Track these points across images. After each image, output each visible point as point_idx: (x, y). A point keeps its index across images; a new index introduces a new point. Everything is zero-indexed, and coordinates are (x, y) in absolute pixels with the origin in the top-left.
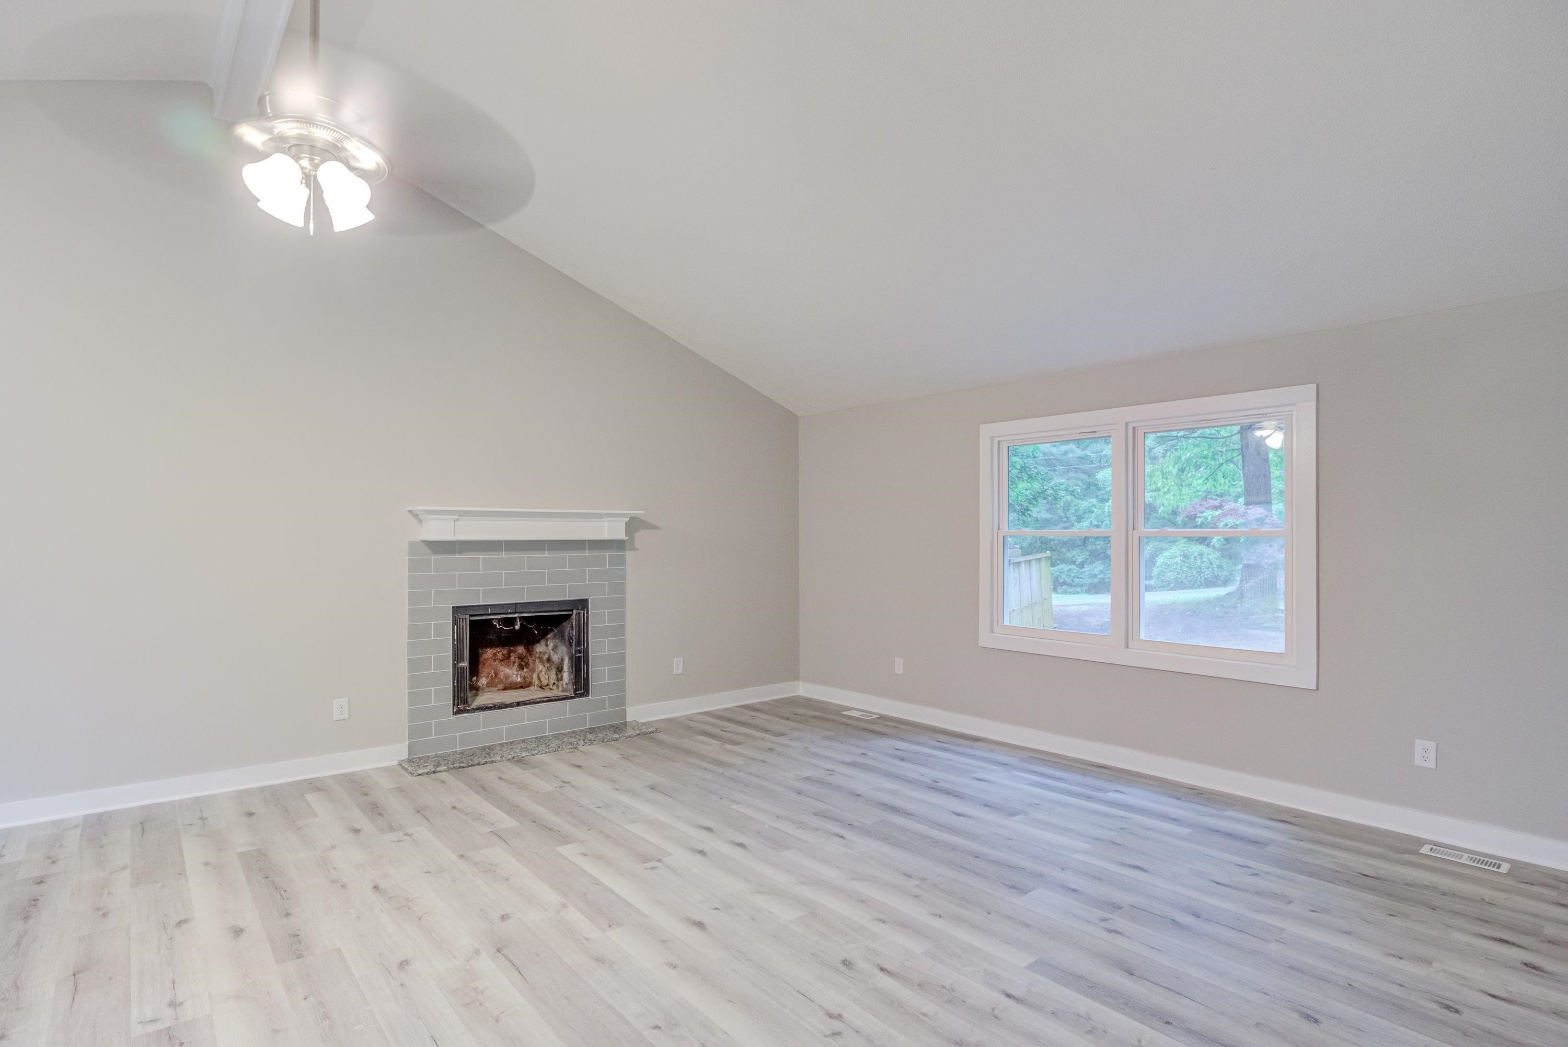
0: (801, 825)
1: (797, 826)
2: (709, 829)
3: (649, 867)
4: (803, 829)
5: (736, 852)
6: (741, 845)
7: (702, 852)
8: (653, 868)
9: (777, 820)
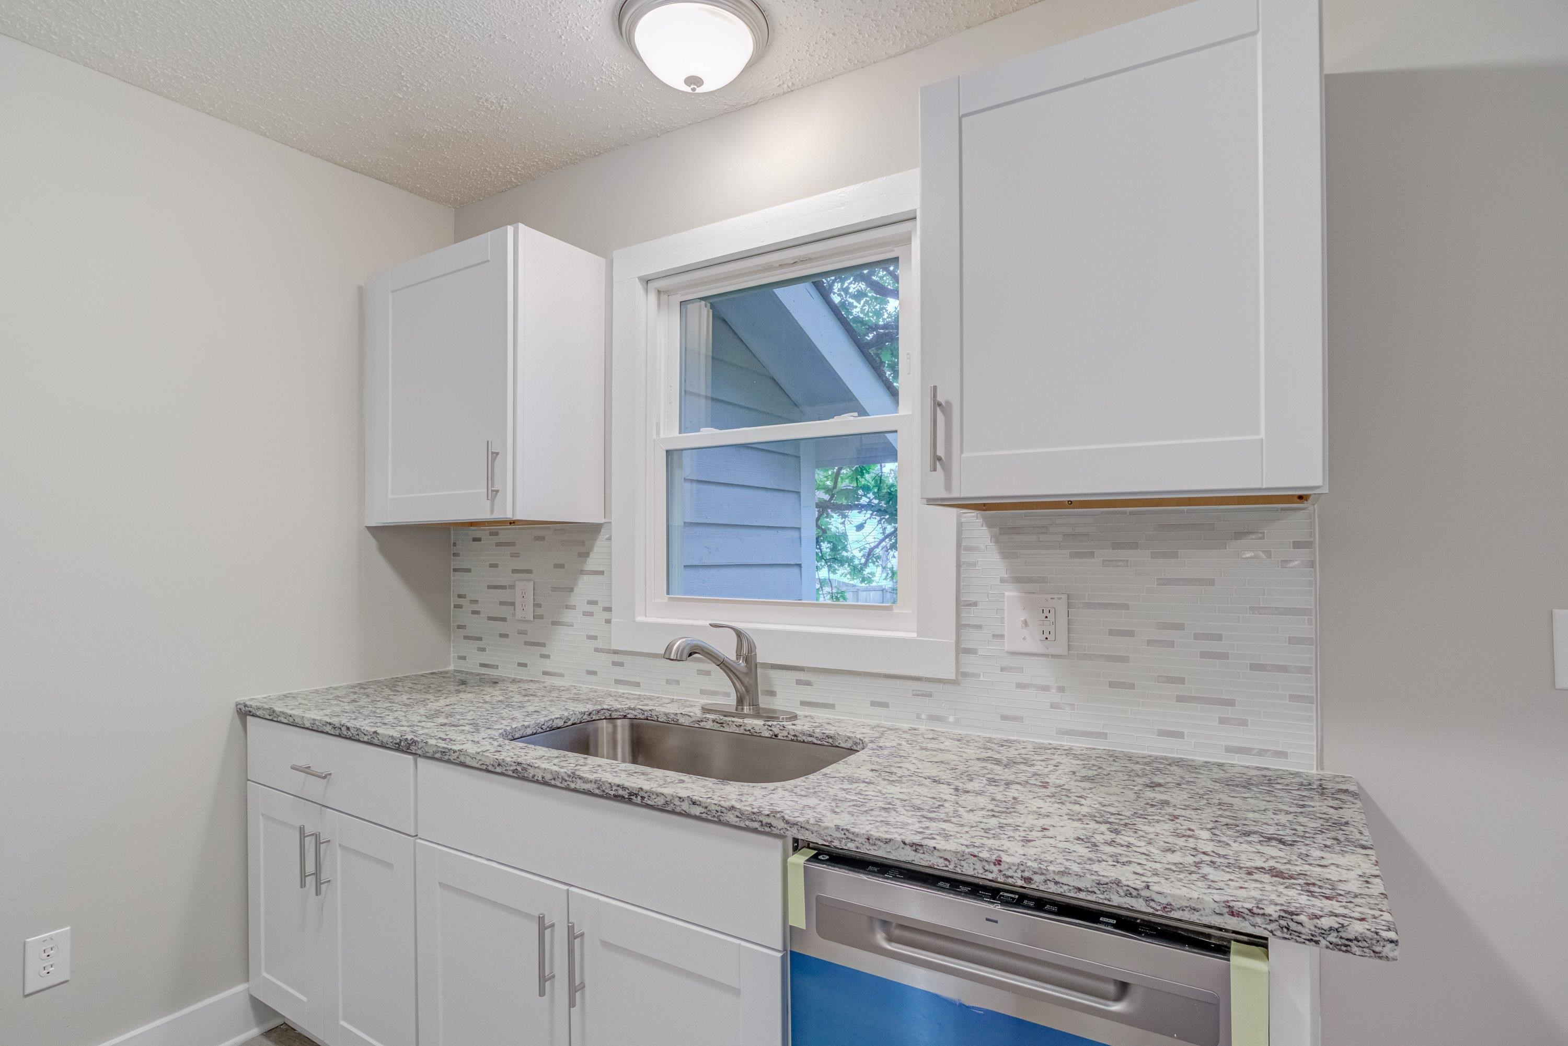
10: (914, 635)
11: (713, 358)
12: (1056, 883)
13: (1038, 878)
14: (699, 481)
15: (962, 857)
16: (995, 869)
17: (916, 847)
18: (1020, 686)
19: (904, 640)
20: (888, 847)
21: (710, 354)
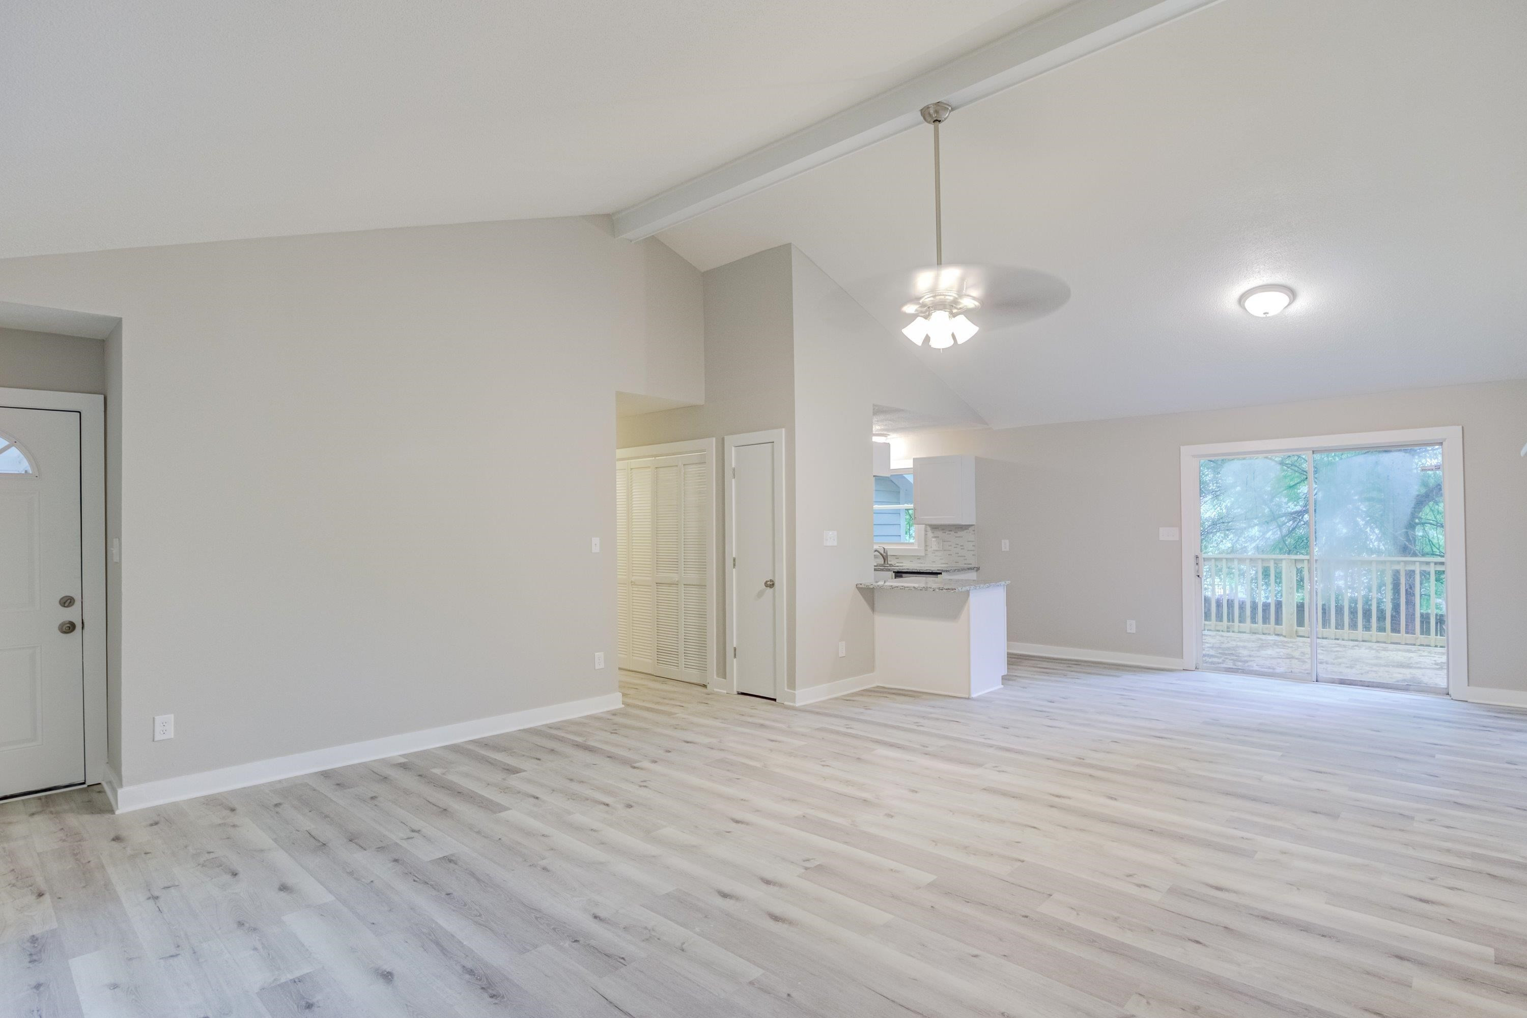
0: (649, 936)
1: (653, 933)
2: (776, 918)
3: (812, 861)
4: (646, 928)
5: (728, 885)
6: (725, 895)
7: (768, 882)
8: (808, 860)
9: (683, 943)
10: (917, 548)
18: (935, 556)
19: (915, 549)
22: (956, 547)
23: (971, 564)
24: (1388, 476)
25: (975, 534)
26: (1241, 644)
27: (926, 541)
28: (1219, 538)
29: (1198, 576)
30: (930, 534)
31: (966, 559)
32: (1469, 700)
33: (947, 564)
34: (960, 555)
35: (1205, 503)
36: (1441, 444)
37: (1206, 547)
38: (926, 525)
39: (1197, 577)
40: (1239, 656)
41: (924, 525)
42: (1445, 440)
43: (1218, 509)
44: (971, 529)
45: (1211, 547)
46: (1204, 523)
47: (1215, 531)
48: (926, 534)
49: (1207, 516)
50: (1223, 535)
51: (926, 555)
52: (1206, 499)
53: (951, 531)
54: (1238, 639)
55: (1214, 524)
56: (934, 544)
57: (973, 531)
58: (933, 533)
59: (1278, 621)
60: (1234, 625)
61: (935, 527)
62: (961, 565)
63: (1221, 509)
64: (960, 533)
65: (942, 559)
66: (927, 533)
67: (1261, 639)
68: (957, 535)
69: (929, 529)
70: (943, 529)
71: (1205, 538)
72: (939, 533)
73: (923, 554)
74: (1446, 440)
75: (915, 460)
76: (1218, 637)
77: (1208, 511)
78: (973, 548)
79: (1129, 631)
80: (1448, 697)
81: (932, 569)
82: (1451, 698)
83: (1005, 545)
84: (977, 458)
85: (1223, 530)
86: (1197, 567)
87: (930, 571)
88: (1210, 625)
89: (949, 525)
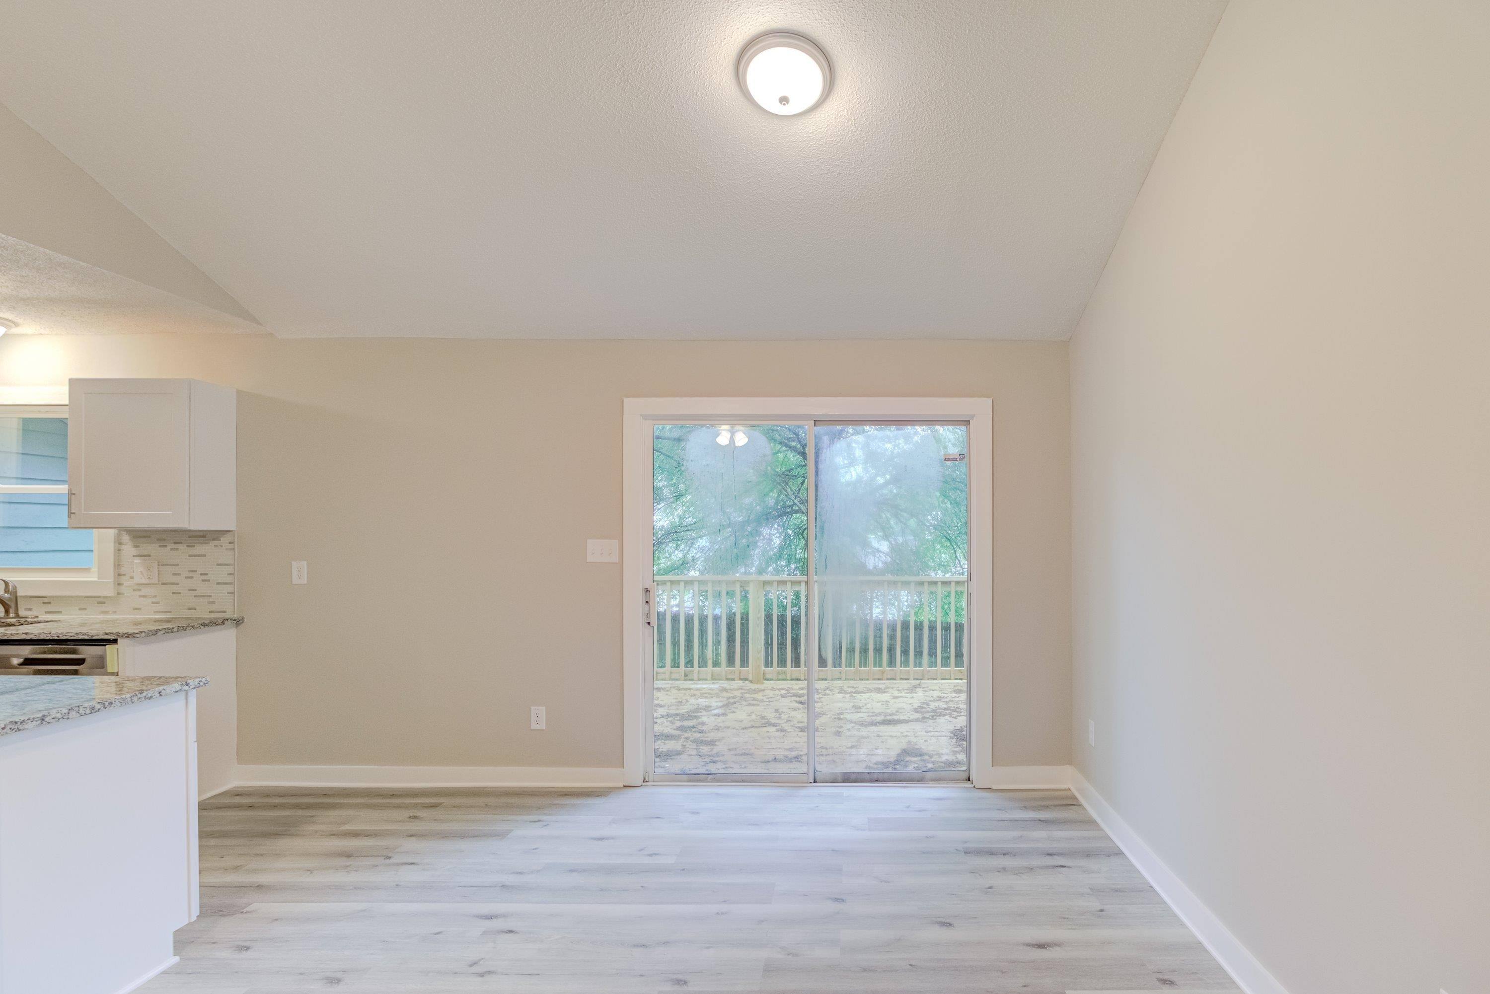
10: (96, 579)
11: (23, 430)
12: (66, 636)
13: (61, 636)
14: (9, 503)
15: (40, 634)
16: (49, 635)
17: (26, 634)
18: (141, 596)
19: (92, 581)
20: (18, 635)
21: (21, 427)
22: (192, 577)
23: (225, 612)
24: (906, 466)
25: (234, 549)
26: (703, 702)
27: (118, 565)
28: (671, 549)
29: (649, 623)
30: (129, 549)
31: (213, 603)
32: (994, 787)
33: (170, 612)
34: (198, 593)
35: (658, 510)
36: (967, 423)
37: (659, 558)
38: (120, 529)
39: (647, 625)
40: (702, 732)
41: (112, 533)
42: (973, 416)
43: (671, 518)
44: (225, 540)
45: (663, 558)
46: (657, 532)
47: (667, 540)
48: (119, 550)
49: (659, 525)
50: (675, 545)
51: (118, 594)
52: (659, 506)
53: (181, 543)
54: (697, 693)
55: (668, 534)
56: (136, 569)
57: (230, 543)
58: (136, 547)
59: (744, 662)
60: (693, 671)
61: (140, 535)
62: (203, 613)
63: (673, 518)
64: (199, 549)
65: (158, 603)
66: (123, 547)
67: (725, 690)
68: (192, 551)
69: (126, 538)
70: (159, 540)
71: (658, 548)
72: (152, 548)
73: (110, 592)
74: (974, 418)
75: (74, 383)
76: (674, 691)
77: (662, 520)
78: (229, 579)
79: (534, 726)
80: (968, 784)
81: (94, 632)
82: (973, 786)
83: (300, 572)
84: (241, 395)
85: (676, 540)
86: (646, 607)
87: (86, 637)
88: (664, 673)
89: (175, 531)
